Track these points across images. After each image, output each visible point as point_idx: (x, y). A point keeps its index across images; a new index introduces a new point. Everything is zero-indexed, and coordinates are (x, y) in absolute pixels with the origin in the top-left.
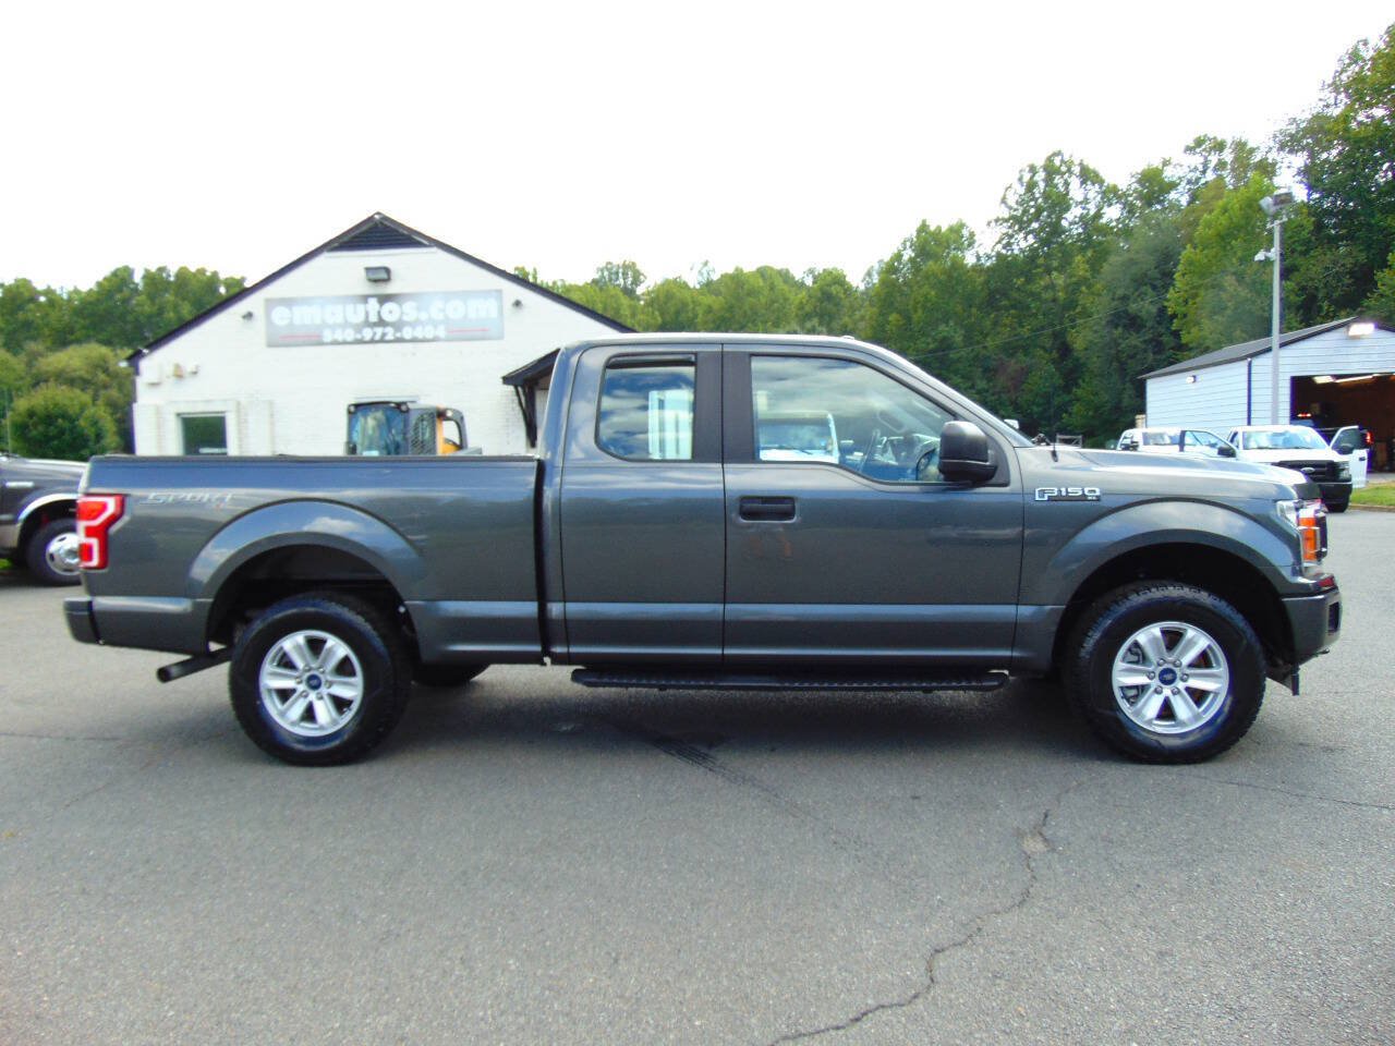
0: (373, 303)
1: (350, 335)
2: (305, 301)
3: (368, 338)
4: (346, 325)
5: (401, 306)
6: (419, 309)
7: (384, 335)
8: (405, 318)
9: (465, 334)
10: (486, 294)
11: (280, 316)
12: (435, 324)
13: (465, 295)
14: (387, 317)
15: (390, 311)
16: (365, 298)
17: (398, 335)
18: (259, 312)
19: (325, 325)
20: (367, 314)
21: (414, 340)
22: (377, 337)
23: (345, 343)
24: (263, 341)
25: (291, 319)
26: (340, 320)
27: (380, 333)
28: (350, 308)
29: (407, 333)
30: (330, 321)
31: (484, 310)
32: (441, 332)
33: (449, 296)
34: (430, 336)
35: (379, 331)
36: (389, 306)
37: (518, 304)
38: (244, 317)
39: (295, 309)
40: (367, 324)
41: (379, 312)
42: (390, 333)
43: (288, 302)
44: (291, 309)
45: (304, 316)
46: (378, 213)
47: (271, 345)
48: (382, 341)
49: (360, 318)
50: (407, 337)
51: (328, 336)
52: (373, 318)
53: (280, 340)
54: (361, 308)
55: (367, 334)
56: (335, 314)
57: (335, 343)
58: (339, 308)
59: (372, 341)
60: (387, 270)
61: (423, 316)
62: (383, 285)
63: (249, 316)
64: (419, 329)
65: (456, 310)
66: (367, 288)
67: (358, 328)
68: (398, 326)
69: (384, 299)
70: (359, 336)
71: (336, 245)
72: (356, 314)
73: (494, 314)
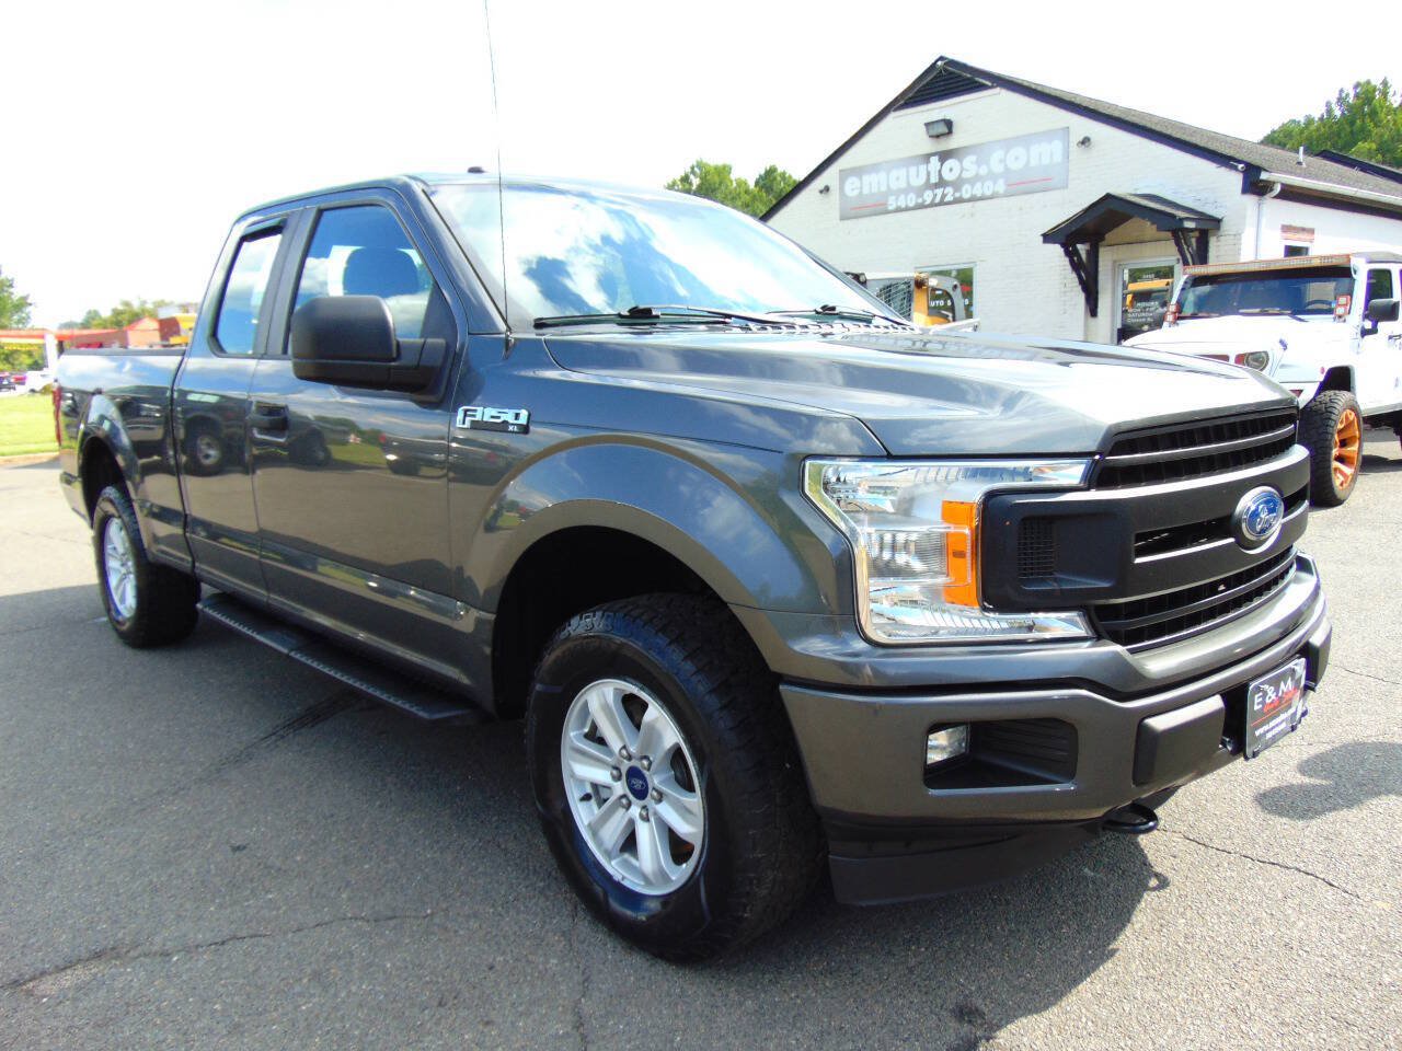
0: (935, 160)
1: (912, 200)
2: (874, 168)
3: (928, 202)
4: (909, 189)
5: (961, 162)
6: (979, 163)
7: (944, 196)
8: (966, 175)
9: (1024, 186)
10: (1048, 135)
11: (852, 187)
12: (993, 177)
13: (1026, 140)
14: (947, 176)
15: (951, 169)
16: (927, 158)
17: (957, 195)
18: (834, 186)
19: (889, 192)
20: (928, 174)
21: (973, 199)
22: (937, 200)
23: (907, 209)
24: (838, 216)
25: (861, 188)
26: (903, 185)
27: (942, 195)
28: (913, 170)
29: (966, 192)
30: (894, 185)
31: (1047, 154)
32: (1001, 187)
33: (1008, 143)
34: (988, 193)
35: (939, 192)
36: (950, 163)
37: (1085, 141)
38: (821, 192)
39: (866, 178)
40: (929, 186)
41: (940, 171)
42: (950, 193)
43: (858, 171)
44: (861, 179)
45: (873, 184)
46: (941, 58)
47: (843, 218)
48: (942, 203)
49: (921, 181)
50: (966, 196)
51: (892, 204)
52: (934, 179)
53: (853, 212)
54: (923, 168)
55: (928, 197)
56: (898, 178)
57: (899, 210)
58: (903, 172)
59: (933, 205)
60: (949, 124)
61: (983, 171)
62: (942, 139)
63: (827, 189)
64: (978, 185)
65: (1017, 159)
66: (929, 146)
67: (920, 191)
68: (957, 184)
69: (944, 156)
70: (920, 201)
71: (902, 102)
72: (918, 176)
73: (1058, 158)
